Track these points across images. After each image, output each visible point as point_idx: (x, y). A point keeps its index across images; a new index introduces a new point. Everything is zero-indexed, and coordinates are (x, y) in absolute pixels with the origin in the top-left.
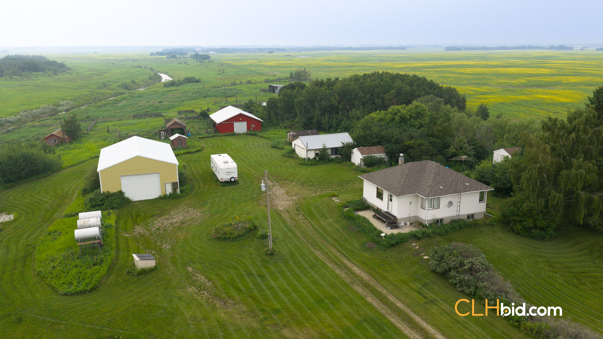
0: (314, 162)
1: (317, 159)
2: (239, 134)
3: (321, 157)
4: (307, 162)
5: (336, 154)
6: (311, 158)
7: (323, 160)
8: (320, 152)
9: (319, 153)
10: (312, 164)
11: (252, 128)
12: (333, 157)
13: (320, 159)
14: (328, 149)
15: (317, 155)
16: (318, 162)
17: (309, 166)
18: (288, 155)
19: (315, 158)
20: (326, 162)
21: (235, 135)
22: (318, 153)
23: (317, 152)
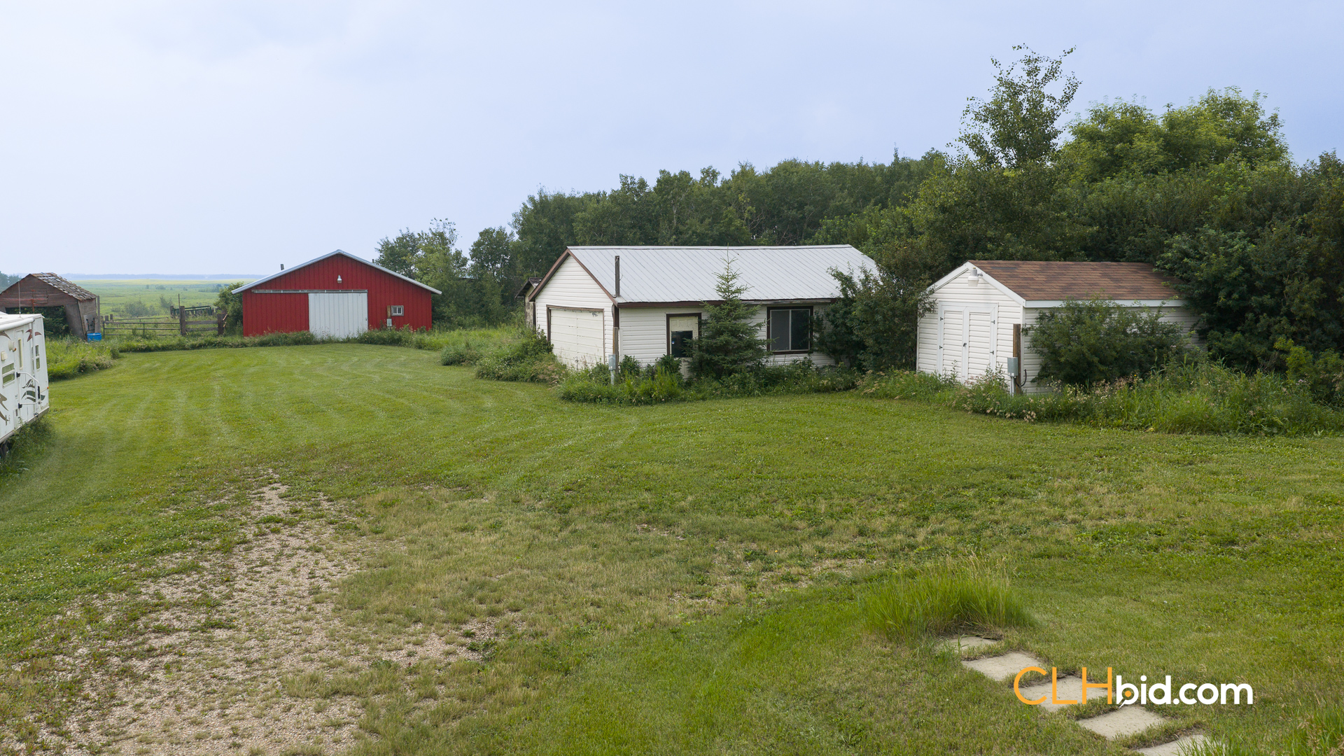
0: (664, 382)
1: (684, 368)
2: (329, 342)
3: (707, 356)
4: (618, 381)
5: (801, 344)
6: (643, 365)
7: (719, 373)
8: (700, 324)
9: (695, 336)
10: (648, 393)
11: (389, 321)
12: (782, 361)
13: (700, 368)
14: (751, 306)
15: (679, 343)
16: (688, 384)
17: (630, 403)
18: (509, 371)
19: (667, 364)
20: (743, 384)
21: (309, 341)
22: (689, 334)
23: (680, 326)
